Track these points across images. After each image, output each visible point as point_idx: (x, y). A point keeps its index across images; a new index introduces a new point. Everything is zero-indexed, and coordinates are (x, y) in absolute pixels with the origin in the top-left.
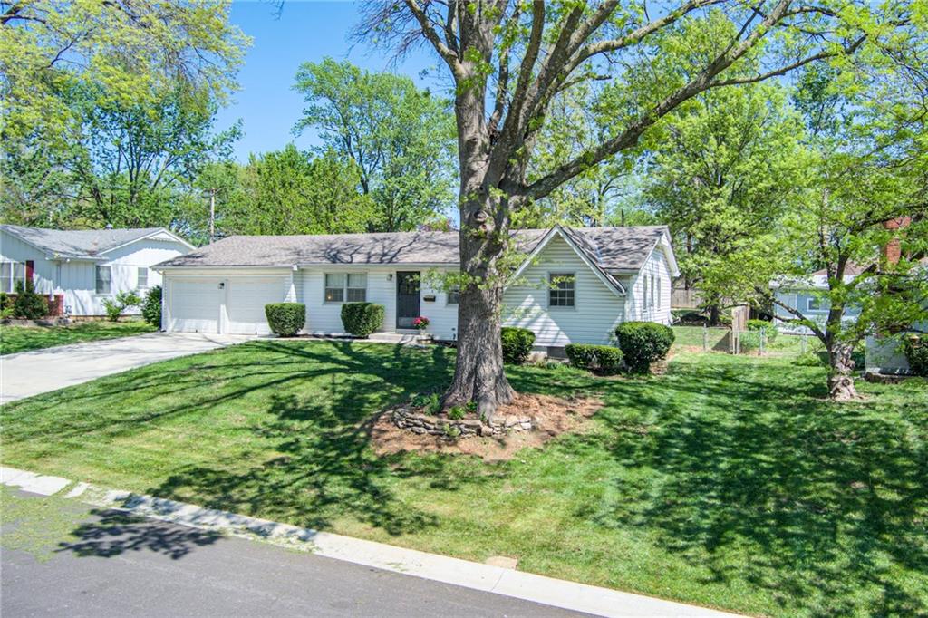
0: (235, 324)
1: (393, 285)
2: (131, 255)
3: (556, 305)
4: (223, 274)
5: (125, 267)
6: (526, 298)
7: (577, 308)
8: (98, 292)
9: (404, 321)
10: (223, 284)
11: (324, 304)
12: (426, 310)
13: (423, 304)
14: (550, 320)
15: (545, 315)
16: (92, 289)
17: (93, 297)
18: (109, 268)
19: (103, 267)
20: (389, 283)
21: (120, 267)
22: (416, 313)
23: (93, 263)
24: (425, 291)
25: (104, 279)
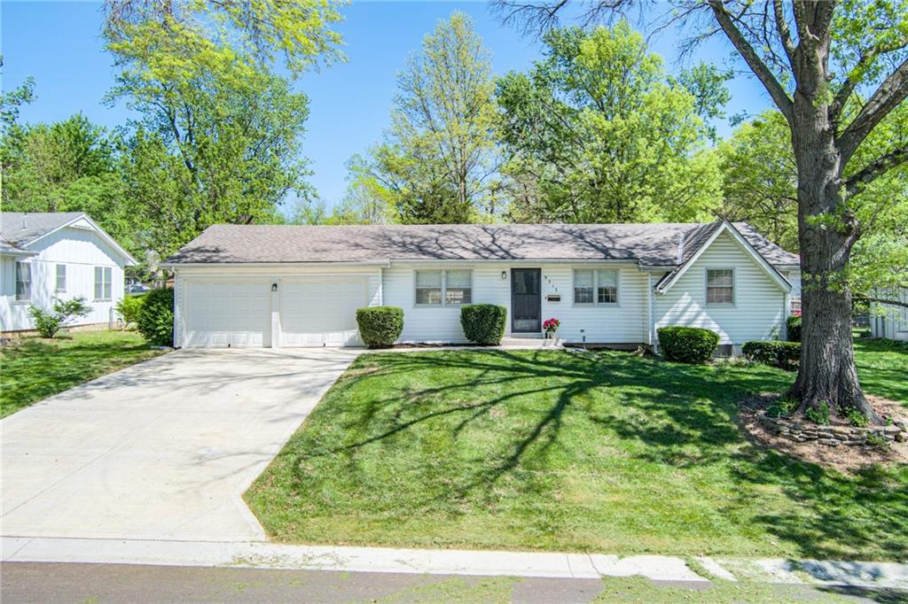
0: (291, 335)
1: (508, 283)
2: (50, 248)
3: (713, 301)
4: (274, 272)
5: (44, 263)
6: (682, 295)
7: (738, 305)
8: (18, 298)
9: (521, 324)
10: (275, 285)
11: (415, 307)
12: (548, 311)
13: (545, 303)
14: (708, 318)
15: (704, 314)
16: (11, 295)
17: (12, 306)
18: (28, 265)
19: (23, 263)
20: (503, 281)
21: (39, 263)
22: (536, 315)
23: (13, 258)
24: (547, 290)
25: (23, 281)
